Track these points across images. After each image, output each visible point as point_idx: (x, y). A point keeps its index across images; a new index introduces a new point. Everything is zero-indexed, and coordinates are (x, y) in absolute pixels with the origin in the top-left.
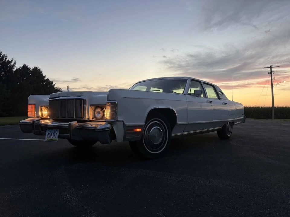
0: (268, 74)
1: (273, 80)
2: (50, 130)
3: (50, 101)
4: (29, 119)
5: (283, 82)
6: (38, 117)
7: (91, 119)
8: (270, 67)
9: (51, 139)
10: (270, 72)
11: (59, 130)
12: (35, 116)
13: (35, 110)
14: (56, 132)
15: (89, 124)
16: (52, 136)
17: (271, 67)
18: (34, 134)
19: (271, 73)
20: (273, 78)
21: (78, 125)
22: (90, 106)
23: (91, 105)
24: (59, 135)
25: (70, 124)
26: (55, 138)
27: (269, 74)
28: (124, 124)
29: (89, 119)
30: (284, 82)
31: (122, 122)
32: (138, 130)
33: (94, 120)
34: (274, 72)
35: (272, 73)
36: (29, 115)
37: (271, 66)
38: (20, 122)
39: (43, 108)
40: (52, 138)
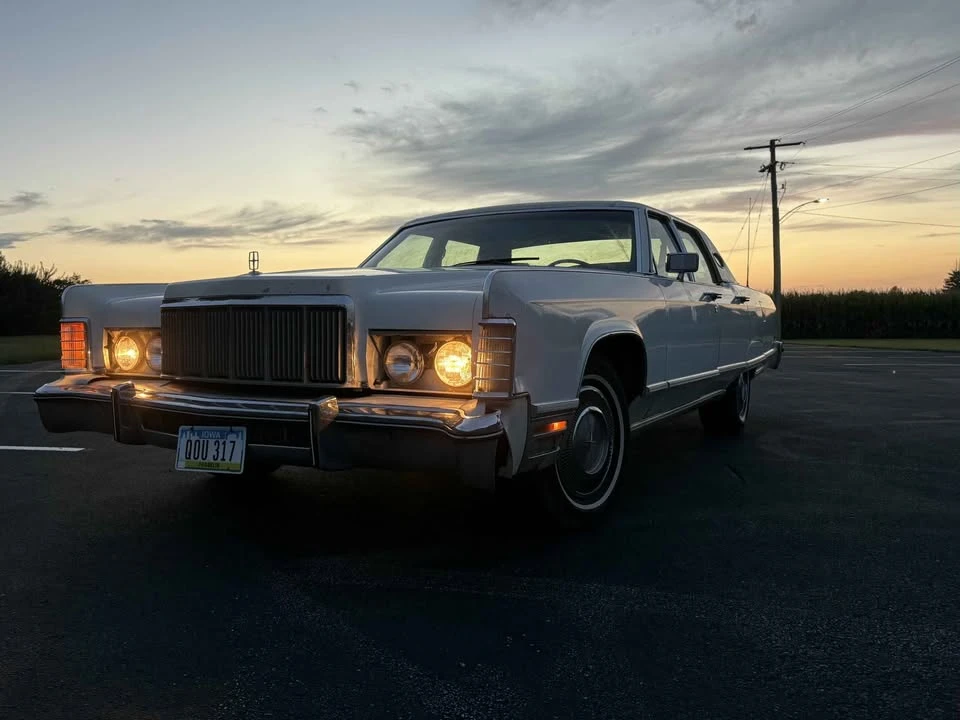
0: (763, 171)
1: (779, 196)
2: (196, 428)
3: (164, 310)
4: (67, 381)
5: (816, 202)
6: (99, 370)
7: (371, 386)
8: (768, 144)
9: (210, 465)
10: (768, 163)
11: (244, 429)
12: (86, 366)
13: (87, 344)
14: (232, 437)
15: (364, 406)
16: (212, 451)
17: (772, 146)
18: (118, 440)
19: (771, 168)
20: (779, 186)
21: (340, 410)
22: (370, 334)
23: (373, 332)
24: (247, 448)
25: (314, 410)
26: (227, 457)
27: (765, 173)
28: (531, 408)
29: (364, 383)
30: (823, 201)
31: (525, 400)
32: (557, 426)
33: (382, 387)
34: (782, 163)
35: (778, 169)
36: (65, 364)
37: (772, 142)
38: (40, 390)
39: (116, 334)
40: (210, 459)
